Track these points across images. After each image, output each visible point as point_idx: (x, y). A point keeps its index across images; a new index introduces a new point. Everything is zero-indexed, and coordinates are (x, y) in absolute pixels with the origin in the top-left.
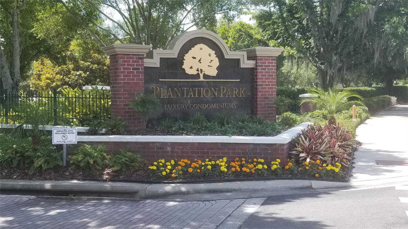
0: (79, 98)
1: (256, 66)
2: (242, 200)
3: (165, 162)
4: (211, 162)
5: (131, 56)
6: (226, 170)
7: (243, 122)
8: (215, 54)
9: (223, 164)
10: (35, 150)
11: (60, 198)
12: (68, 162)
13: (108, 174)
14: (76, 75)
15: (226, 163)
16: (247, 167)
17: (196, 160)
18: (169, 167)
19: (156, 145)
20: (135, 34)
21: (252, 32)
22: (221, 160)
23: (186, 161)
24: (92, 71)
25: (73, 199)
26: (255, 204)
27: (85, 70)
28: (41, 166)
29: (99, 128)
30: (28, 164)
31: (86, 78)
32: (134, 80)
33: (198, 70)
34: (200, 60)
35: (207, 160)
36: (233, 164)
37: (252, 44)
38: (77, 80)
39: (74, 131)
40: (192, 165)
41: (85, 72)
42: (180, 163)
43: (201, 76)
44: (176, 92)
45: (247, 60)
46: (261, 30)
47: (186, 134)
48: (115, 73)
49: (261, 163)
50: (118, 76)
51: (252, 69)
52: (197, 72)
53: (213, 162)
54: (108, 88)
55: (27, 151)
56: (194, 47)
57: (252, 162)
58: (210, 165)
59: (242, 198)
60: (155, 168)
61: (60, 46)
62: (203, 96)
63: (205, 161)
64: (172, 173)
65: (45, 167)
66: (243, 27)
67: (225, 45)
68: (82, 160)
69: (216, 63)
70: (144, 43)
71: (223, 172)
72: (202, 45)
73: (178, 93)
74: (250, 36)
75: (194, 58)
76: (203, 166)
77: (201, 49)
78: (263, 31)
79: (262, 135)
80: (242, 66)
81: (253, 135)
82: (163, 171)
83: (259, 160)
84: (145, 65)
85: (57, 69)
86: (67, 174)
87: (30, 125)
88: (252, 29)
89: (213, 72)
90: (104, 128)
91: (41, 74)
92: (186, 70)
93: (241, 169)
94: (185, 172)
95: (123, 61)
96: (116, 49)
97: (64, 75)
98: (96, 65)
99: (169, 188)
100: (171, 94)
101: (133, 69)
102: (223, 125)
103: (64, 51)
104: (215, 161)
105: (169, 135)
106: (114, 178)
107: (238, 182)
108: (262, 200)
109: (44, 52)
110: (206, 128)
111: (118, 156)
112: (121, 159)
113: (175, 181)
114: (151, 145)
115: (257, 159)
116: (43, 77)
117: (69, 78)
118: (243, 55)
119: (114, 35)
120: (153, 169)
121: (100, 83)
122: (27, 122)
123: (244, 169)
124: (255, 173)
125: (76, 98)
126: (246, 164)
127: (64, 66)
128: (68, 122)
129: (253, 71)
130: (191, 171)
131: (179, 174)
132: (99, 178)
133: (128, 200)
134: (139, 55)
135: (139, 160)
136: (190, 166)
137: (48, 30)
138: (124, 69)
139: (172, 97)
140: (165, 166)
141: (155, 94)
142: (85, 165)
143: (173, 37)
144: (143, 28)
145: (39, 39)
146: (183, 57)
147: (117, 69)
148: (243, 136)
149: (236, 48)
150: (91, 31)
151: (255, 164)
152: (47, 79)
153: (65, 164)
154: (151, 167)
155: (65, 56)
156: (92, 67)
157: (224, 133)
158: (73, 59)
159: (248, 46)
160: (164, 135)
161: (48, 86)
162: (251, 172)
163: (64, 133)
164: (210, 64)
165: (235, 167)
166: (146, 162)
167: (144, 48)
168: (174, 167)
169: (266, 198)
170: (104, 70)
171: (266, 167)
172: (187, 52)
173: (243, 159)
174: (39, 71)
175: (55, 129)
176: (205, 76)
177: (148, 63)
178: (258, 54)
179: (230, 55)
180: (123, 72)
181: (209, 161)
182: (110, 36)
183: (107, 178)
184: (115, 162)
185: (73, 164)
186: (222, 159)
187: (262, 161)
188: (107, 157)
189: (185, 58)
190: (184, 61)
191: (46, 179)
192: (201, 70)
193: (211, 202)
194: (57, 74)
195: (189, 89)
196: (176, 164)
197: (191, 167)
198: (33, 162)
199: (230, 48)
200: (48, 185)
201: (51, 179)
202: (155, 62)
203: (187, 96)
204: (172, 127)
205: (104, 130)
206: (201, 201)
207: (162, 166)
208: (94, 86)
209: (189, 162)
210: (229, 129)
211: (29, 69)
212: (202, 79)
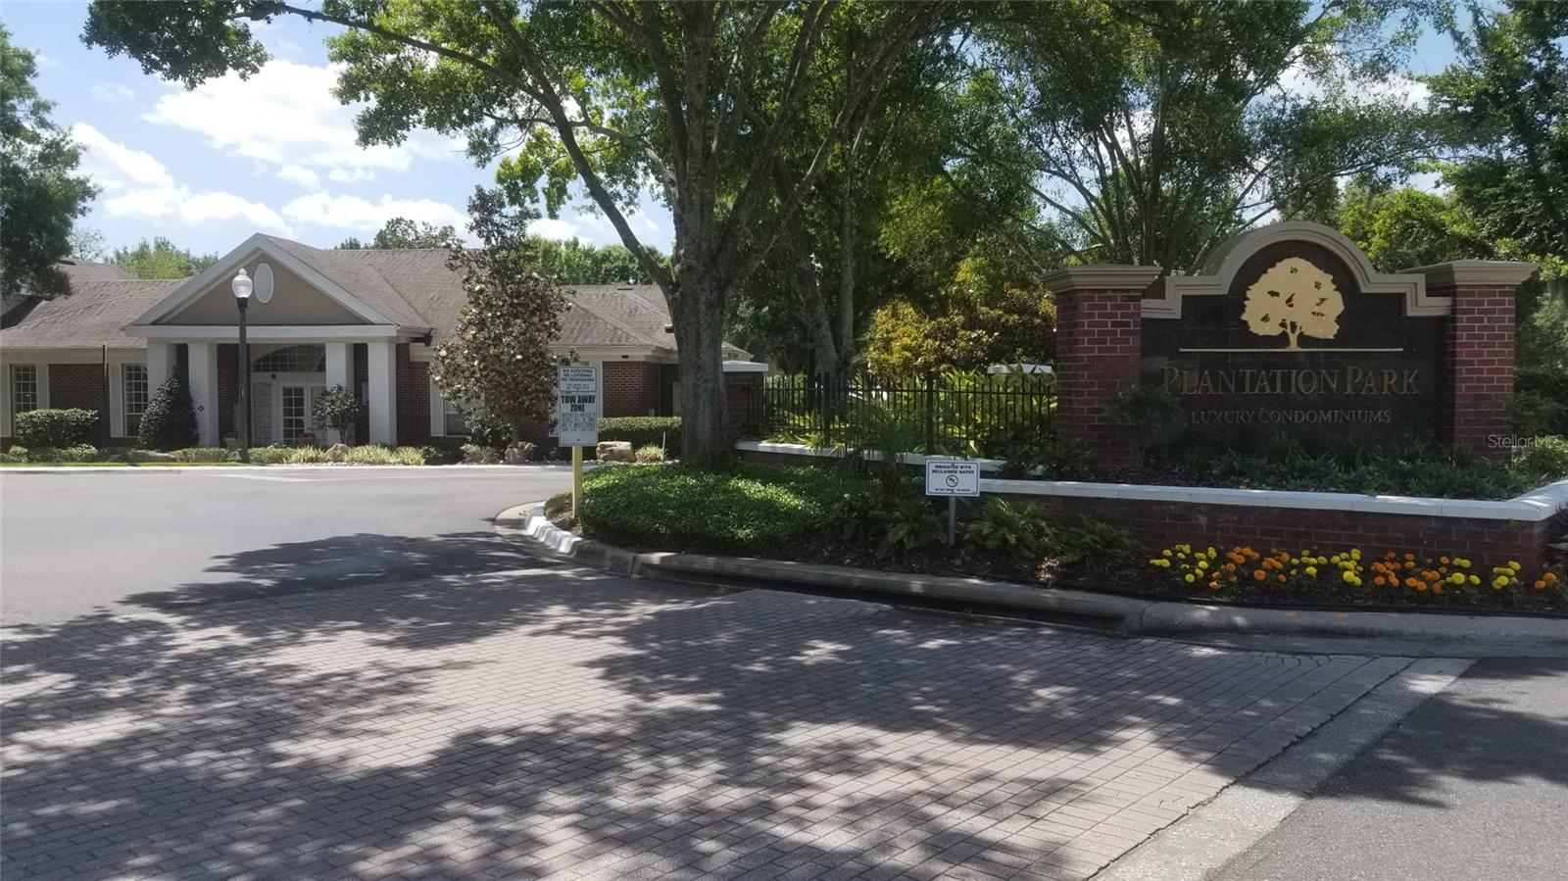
0: (983, 393)
1: (1454, 312)
2: (1405, 661)
3: (1193, 553)
4: (1316, 557)
5: (1110, 294)
6: (1358, 581)
7: (1411, 459)
8: (1333, 281)
9: (1350, 564)
10: (889, 507)
11: (944, 615)
12: (958, 537)
13: (1050, 569)
14: (970, 340)
15: (1359, 562)
16: (1421, 578)
17: (1274, 550)
18: (1203, 564)
19: (1171, 510)
20: (1116, 238)
21: (1444, 217)
22: (1344, 555)
23: (1248, 551)
24: (1006, 330)
25: (971, 620)
26: (1440, 672)
27: (990, 326)
28: (901, 542)
29: (1028, 463)
30: (873, 536)
31: (990, 346)
32: (1114, 350)
33: (1283, 325)
34: (1289, 300)
35: (1306, 552)
36: (1380, 567)
37: (1443, 250)
38: (971, 351)
39: (974, 468)
40: (1264, 563)
41: (990, 333)
42: (1232, 555)
43: (1293, 338)
44: (1223, 380)
45: (1428, 295)
46: (1469, 213)
47: (1249, 486)
48: (1070, 334)
49: (1460, 569)
50: (1076, 341)
51: (1440, 320)
52: (1281, 330)
53: (1323, 560)
54: (1048, 369)
55: (873, 508)
56: (1273, 266)
57: (1435, 566)
58: (1313, 565)
59: (1403, 656)
60: (1166, 563)
61: (936, 274)
62: (1297, 389)
63: (1299, 557)
64: (1212, 580)
65: (909, 545)
66: (1414, 206)
67: (1361, 256)
68: (991, 534)
69: (1336, 304)
70: (1136, 260)
71: (1351, 585)
72: (1296, 262)
73: (1228, 382)
74: (1437, 229)
75: (1273, 294)
76: (1294, 567)
77: (1294, 270)
78: (1475, 215)
79: (1466, 496)
80: (1411, 311)
81: (1439, 495)
82: (1187, 571)
83: (1457, 561)
84: (1143, 315)
85: (928, 326)
86: (958, 562)
87: (876, 452)
88: (1444, 208)
89: (1328, 329)
90: (1041, 463)
91: (891, 339)
92: (1250, 324)
93: (1402, 583)
94: (1247, 580)
95: (1090, 307)
96: (1073, 279)
97: (941, 340)
98: (1016, 317)
99: (1203, 613)
100: (1209, 383)
101: (1114, 324)
102: (1349, 464)
103: (942, 285)
104: (1329, 557)
105: (1204, 486)
106: (1064, 581)
107: (1395, 615)
108: (1464, 665)
109: (901, 289)
110: (1304, 472)
111: (1072, 529)
112: (1082, 536)
113: (1219, 599)
114: (1155, 507)
115: (1451, 560)
116: (896, 345)
117: (954, 347)
118: (1416, 284)
119: (1063, 243)
120: (1161, 567)
121: (1024, 358)
122: (871, 446)
123: (1411, 582)
124: (1441, 595)
125: (975, 393)
126: (1417, 570)
127: (942, 320)
128: (956, 448)
129: (1443, 327)
130: (1263, 577)
131: (1230, 584)
132: (1029, 580)
133: (1099, 635)
134: (1129, 290)
135: (1127, 541)
136: (1258, 564)
137: (911, 238)
138: (1091, 325)
139: (1211, 391)
140: (1192, 561)
141: (1166, 385)
142: (998, 546)
143: (1214, 241)
144: (1136, 223)
145: (890, 260)
146: (1245, 293)
147: (1075, 325)
148: (1411, 495)
149: (1392, 262)
150: (1009, 236)
151: (1443, 570)
152: (905, 348)
153: (952, 541)
154: (1157, 562)
155: (947, 296)
156: (1007, 320)
157: (1356, 487)
158: (965, 304)
159: (1428, 257)
160: (1191, 485)
161: (906, 365)
162: (1431, 591)
163: (951, 471)
164: (1317, 309)
165: (1384, 575)
166: (1143, 547)
167: (1140, 273)
168: (1214, 564)
169: (1472, 662)
170: (1035, 327)
171: (1475, 579)
172: (1256, 280)
173: (1409, 556)
174: (888, 332)
175: (932, 462)
176: (1304, 340)
177: (1152, 308)
178: (1460, 278)
179: (1376, 282)
180: (1086, 333)
181: (1310, 556)
182: (1053, 246)
183: (1048, 579)
184: (1067, 543)
185: (970, 541)
186: (1349, 553)
187: (1466, 563)
188: (1048, 531)
189: (1249, 294)
190: (1246, 303)
191: (912, 571)
192: (1293, 326)
193: (1315, 658)
194: (927, 337)
195: (1259, 372)
196: (1222, 558)
197: (1261, 568)
198: (884, 533)
199: (1375, 262)
200: (917, 585)
201: (924, 573)
202: (1169, 307)
203: (1252, 389)
204: (1210, 467)
205: (1040, 467)
206: (1290, 653)
207: (1184, 561)
208: (1015, 366)
209: (1257, 555)
210: (1369, 477)
211: (867, 329)
212: (1293, 347)
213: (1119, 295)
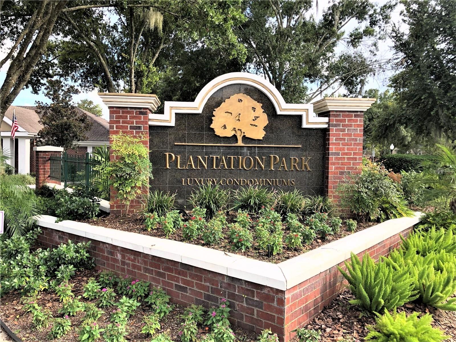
1: (329, 126)
5: (129, 110)
8: (262, 107)
33: (234, 131)
34: (238, 117)
43: (240, 139)
44: (200, 161)
45: (315, 117)
51: (323, 130)
56: (229, 98)
62: (242, 167)
69: (264, 120)
73: (203, 162)
75: (229, 113)
80: (305, 125)
84: (150, 123)
95: (117, 117)
118: (308, 110)
129: (324, 133)
134: (140, 108)
138: (117, 127)
139: (194, 167)
146: (212, 113)
172: (219, 105)
176: (246, 140)
177: (156, 119)
178: (331, 107)
179: (286, 109)
192: (240, 131)
195: (221, 157)
202: (167, 119)
212: (240, 143)
213: (135, 111)
